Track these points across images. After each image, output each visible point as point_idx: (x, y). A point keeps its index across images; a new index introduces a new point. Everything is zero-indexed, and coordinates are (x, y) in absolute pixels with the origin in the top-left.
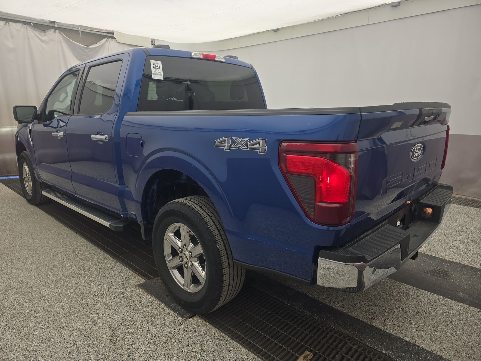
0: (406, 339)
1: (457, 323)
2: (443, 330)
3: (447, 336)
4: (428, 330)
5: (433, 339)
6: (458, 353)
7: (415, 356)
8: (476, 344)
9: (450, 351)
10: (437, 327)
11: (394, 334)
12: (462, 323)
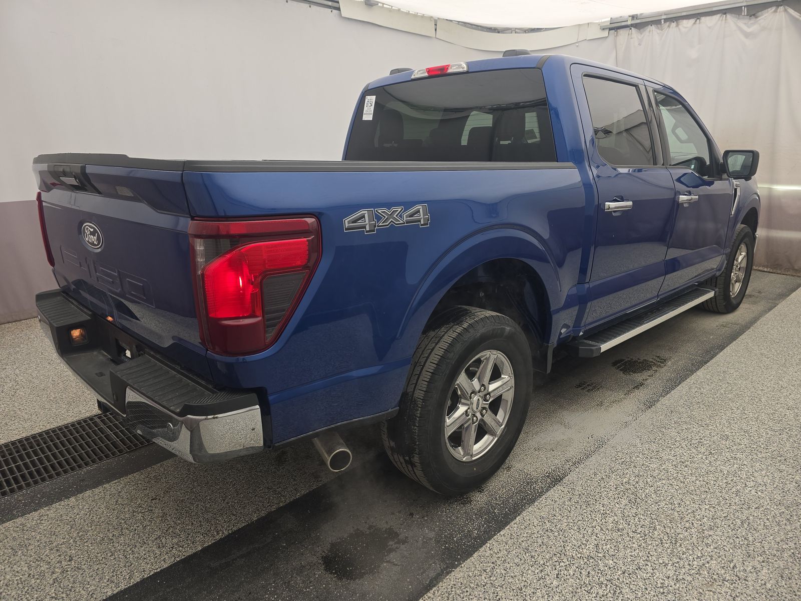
0: (88, 493)
1: (63, 563)
2: (67, 537)
3: (54, 534)
4: (82, 521)
5: (64, 517)
6: (23, 530)
7: (59, 489)
8: (11, 559)
9: (34, 524)
10: (78, 533)
11: (107, 486)
12: (57, 570)
